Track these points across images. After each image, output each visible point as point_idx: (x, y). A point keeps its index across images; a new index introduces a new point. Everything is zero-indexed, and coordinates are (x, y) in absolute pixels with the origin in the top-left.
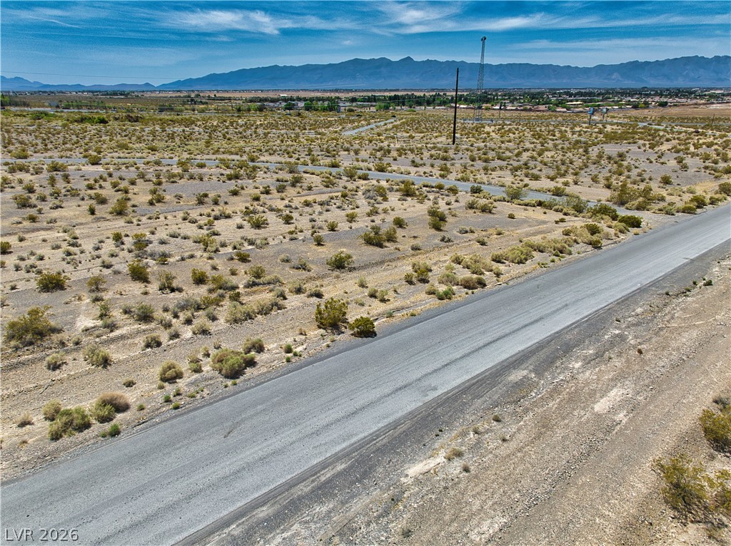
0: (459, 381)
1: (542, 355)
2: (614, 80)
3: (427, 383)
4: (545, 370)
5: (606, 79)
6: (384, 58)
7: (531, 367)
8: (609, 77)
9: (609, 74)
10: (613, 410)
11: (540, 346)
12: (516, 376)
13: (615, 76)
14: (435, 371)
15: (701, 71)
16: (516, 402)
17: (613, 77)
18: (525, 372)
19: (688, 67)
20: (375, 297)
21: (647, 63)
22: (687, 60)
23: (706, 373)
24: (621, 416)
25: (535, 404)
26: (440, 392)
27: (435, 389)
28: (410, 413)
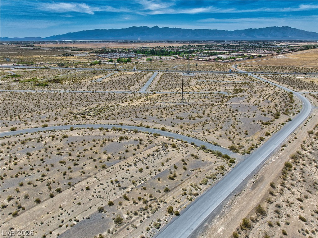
0: (196, 227)
1: (210, 218)
2: (242, 36)
3: (191, 228)
4: (210, 223)
5: (239, 36)
6: (146, 26)
7: (208, 222)
8: (240, 35)
9: (240, 34)
10: (220, 232)
11: (210, 216)
12: (206, 224)
13: (243, 34)
14: (192, 225)
15: (277, 33)
16: (205, 231)
17: (242, 35)
18: (207, 224)
19: (272, 31)
20: (177, 202)
21: (255, 29)
22: (271, 28)
23: (237, 222)
24: (221, 234)
25: (209, 231)
26: (193, 230)
27: (192, 229)
28: (190, 235)
